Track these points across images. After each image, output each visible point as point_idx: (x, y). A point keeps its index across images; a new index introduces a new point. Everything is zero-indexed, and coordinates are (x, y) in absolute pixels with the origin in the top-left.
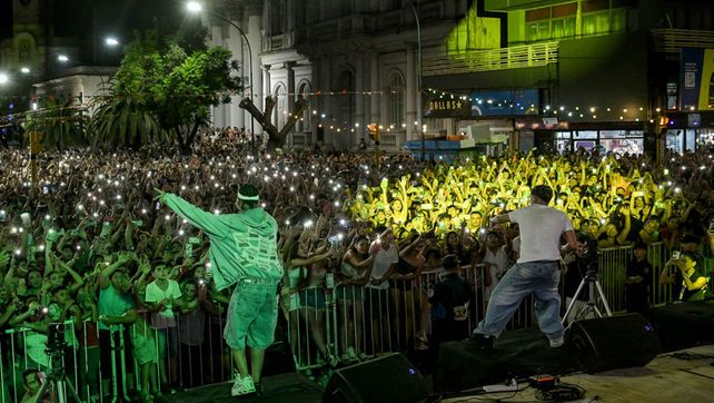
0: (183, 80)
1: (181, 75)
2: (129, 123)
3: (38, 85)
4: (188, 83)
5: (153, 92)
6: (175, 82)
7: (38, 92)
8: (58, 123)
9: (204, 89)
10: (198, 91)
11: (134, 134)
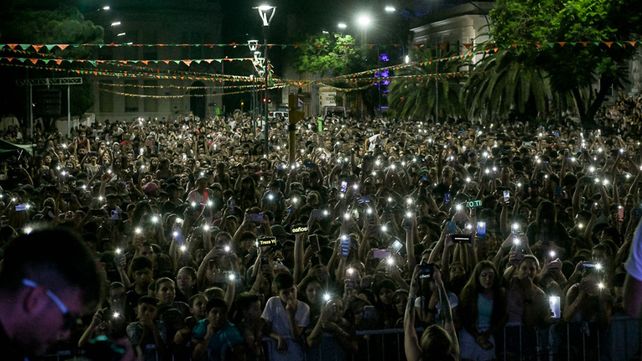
0: (577, 20)
1: (575, 12)
2: (519, 82)
3: (416, 30)
4: (585, 25)
5: (537, 39)
6: (567, 22)
7: (418, 39)
8: (433, 81)
9: (609, 33)
10: (600, 37)
11: (526, 97)
